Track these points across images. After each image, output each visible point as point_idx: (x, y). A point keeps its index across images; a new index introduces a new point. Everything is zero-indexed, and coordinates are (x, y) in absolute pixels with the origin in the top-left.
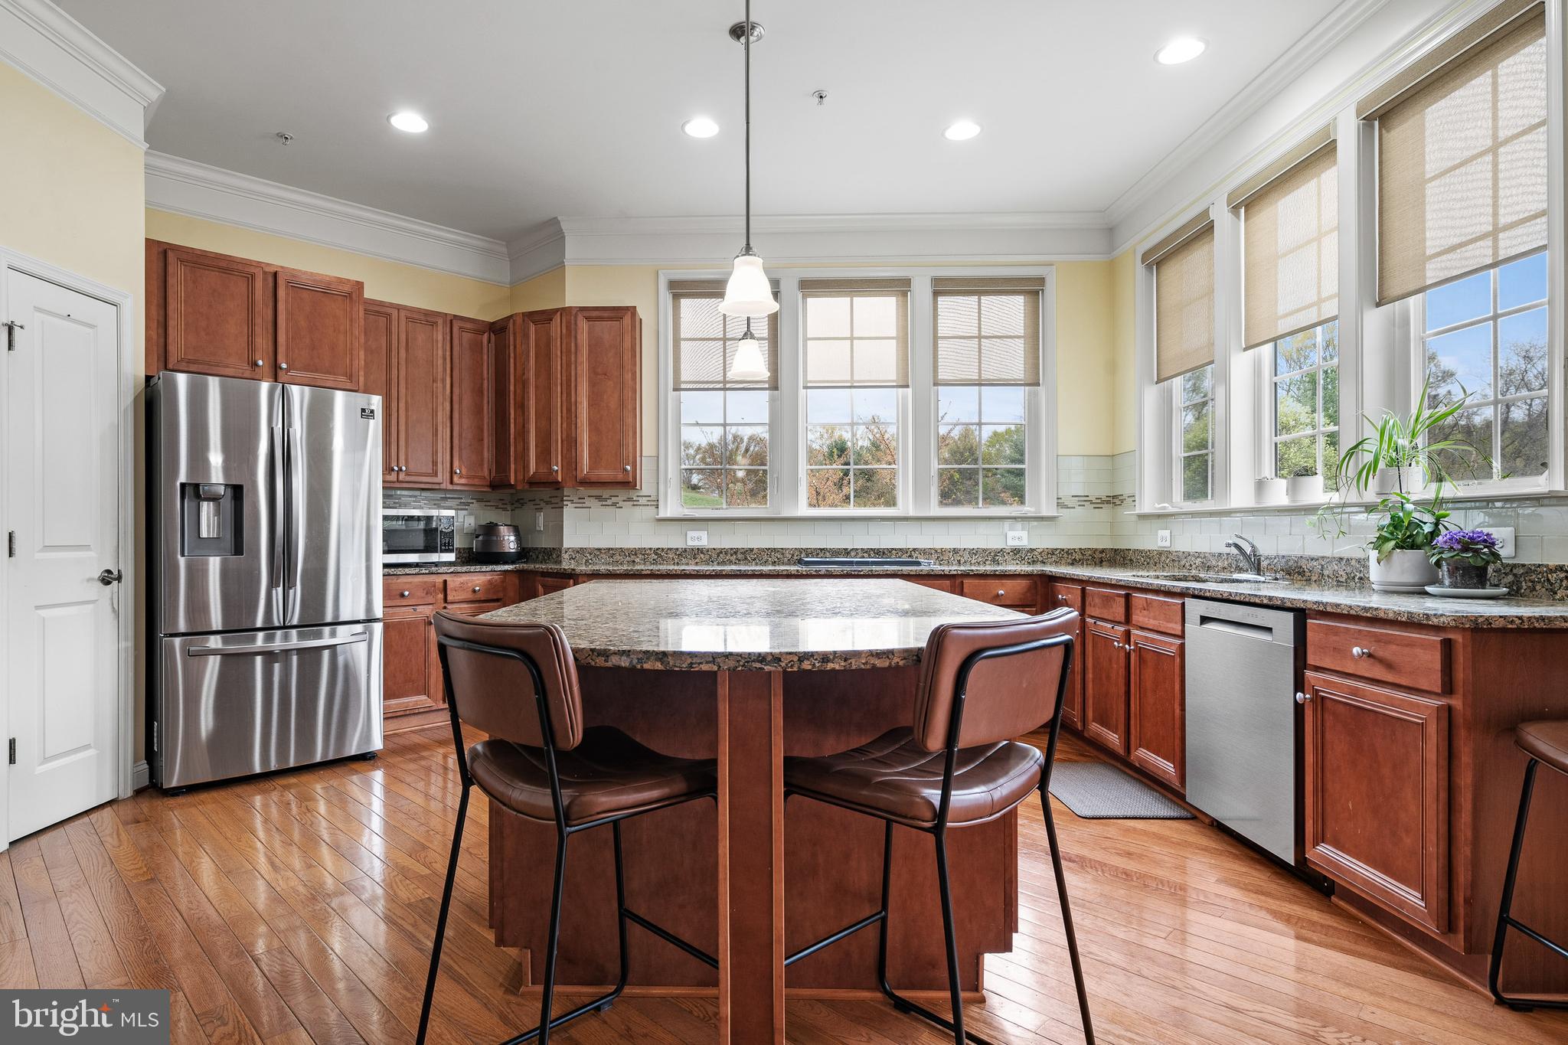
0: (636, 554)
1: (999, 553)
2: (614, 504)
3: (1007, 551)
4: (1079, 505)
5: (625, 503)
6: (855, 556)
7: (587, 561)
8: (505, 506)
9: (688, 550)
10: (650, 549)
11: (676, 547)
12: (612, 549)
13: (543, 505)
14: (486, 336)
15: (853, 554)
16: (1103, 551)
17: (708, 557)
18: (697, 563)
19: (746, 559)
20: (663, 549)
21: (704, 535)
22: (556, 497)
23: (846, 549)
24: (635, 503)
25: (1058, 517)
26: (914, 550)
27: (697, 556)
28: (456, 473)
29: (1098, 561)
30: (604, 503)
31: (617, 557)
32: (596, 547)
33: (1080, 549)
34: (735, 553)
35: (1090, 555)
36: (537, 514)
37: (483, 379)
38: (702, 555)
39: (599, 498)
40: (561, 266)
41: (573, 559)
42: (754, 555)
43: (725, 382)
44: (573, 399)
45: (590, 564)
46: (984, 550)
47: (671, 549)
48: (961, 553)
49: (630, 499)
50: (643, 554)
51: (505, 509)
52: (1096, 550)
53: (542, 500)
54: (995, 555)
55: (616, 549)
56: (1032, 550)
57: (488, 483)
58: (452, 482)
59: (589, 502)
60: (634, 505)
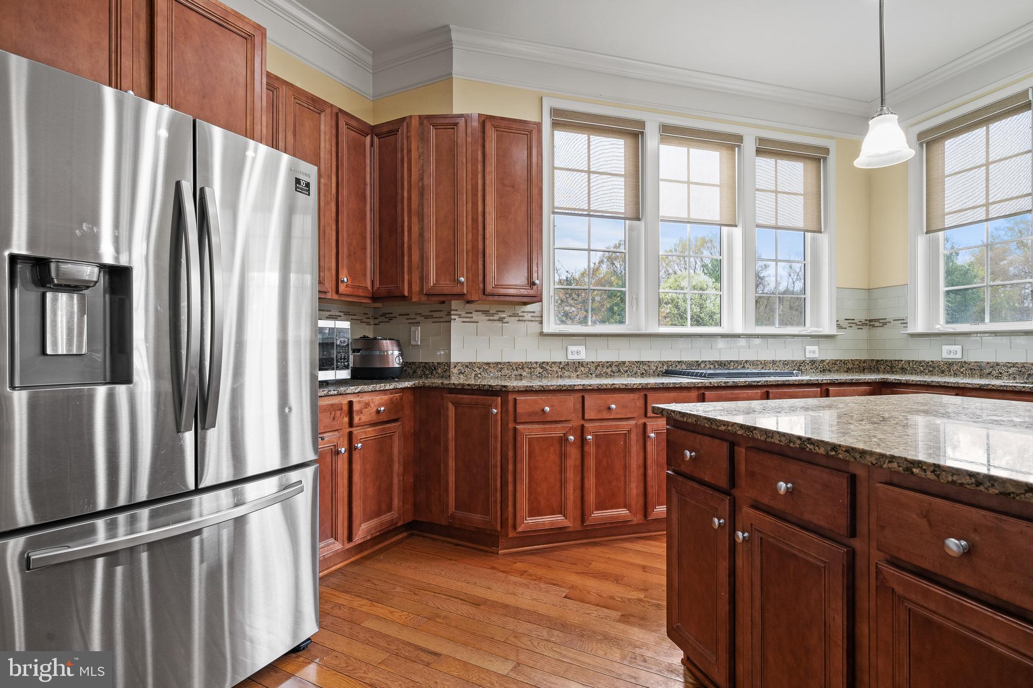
0: (523, 368)
1: (802, 363)
2: (501, 320)
3: (808, 362)
4: (849, 327)
5: (511, 318)
6: (704, 368)
7: (476, 375)
8: (368, 320)
9: (570, 364)
10: (536, 363)
11: (559, 361)
12: (500, 363)
13: (419, 318)
14: (368, 138)
15: (703, 365)
16: (865, 361)
17: (587, 370)
18: (578, 375)
19: (619, 371)
20: (548, 363)
21: (582, 349)
22: (441, 311)
23: (697, 362)
24: (521, 318)
25: (837, 335)
26: (746, 362)
27: (578, 369)
28: (343, 282)
29: (862, 369)
30: (491, 318)
31: (505, 371)
32: (485, 361)
33: (852, 360)
34: (611, 366)
35: (858, 365)
36: (413, 329)
37: (365, 184)
38: (582, 369)
39: (486, 312)
40: (448, 78)
41: (462, 373)
42: (626, 367)
43: (589, 210)
44: (480, 209)
45: (479, 378)
46: (793, 361)
47: (555, 363)
48: (777, 364)
49: (515, 315)
50: (530, 368)
51: (368, 323)
52: (861, 360)
53: (419, 314)
54: (800, 366)
55: (504, 363)
56: (823, 361)
57: (370, 295)
58: (337, 292)
59: (476, 316)
60: (519, 321)
